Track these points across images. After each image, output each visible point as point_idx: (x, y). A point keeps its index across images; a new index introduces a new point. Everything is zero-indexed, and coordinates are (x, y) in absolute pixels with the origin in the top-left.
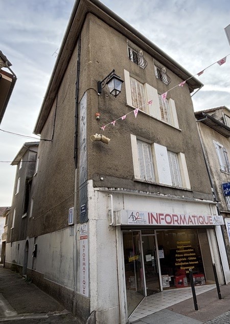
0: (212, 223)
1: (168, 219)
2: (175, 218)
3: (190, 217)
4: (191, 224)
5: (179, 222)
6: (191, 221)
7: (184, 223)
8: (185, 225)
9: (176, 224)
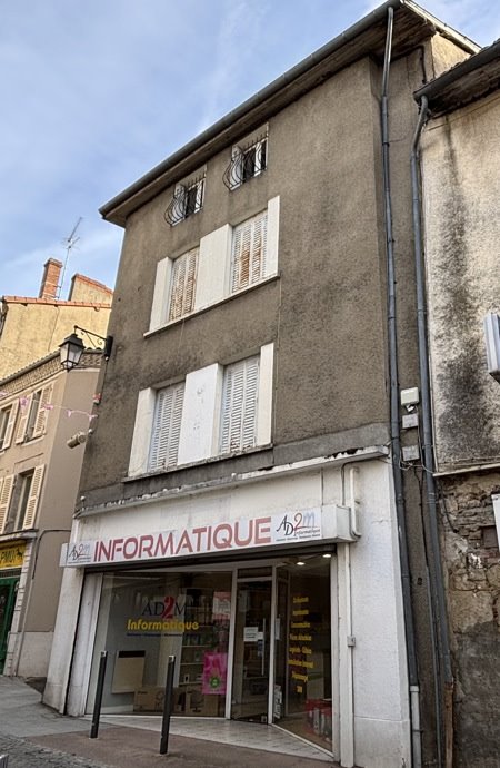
0: (269, 540)
1: (131, 548)
2: (147, 544)
3: (185, 535)
4: (185, 552)
5: (153, 551)
6: (188, 545)
7: (164, 554)
8: (168, 555)
9: (145, 556)
